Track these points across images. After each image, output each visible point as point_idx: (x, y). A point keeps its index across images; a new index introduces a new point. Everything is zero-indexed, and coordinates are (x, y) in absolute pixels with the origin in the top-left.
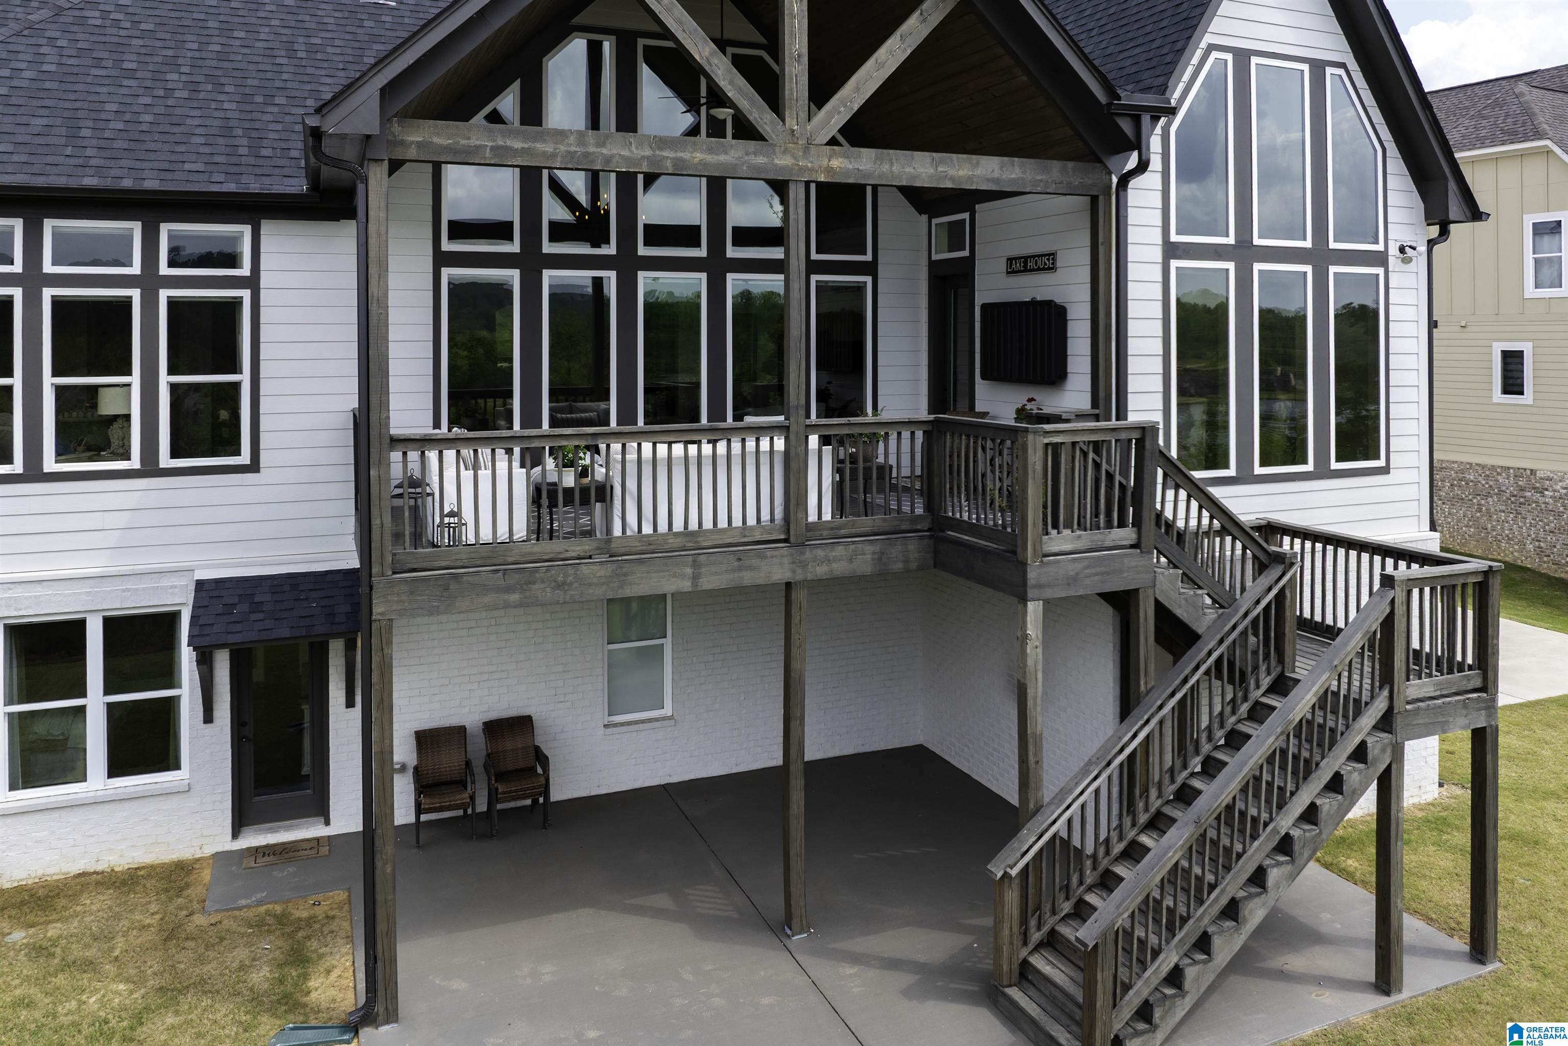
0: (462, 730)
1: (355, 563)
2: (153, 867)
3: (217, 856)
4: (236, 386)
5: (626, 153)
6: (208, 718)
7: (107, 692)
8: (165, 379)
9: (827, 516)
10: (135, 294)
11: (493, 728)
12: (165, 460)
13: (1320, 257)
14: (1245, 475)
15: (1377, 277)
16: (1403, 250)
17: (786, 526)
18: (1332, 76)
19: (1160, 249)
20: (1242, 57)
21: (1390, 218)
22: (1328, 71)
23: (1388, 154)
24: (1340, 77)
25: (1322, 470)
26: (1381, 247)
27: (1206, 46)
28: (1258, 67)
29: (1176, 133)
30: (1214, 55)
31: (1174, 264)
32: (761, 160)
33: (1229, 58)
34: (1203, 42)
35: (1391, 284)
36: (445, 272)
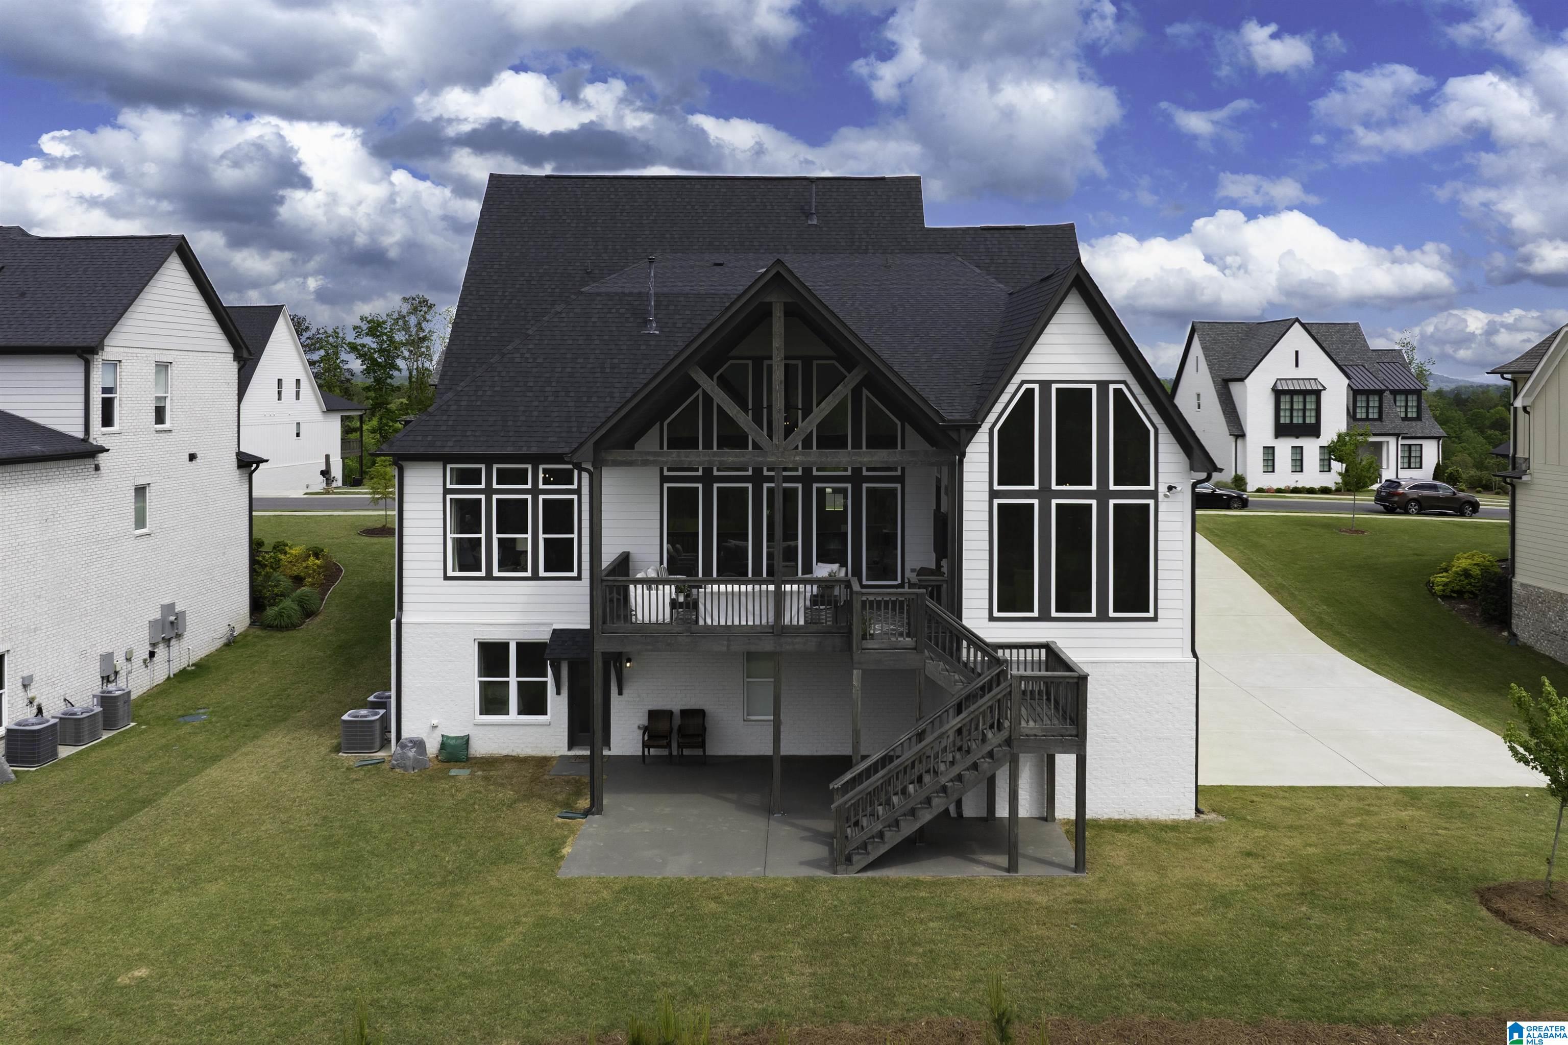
0: (671, 713)
1: (588, 627)
2: (533, 757)
3: (561, 756)
4: (572, 539)
5: (698, 459)
6: (558, 693)
7: (517, 676)
8: (541, 536)
9: (802, 622)
10: (529, 497)
11: (684, 712)
12: (542, 573)
13: (1103, 495)
14: (1044, 616)
15: (1148, 505)
16: (1170, 488)
17: (773, 626)
18: (1115, 389)
19: (987, 494)
20: (1045, 385)
21: (1160, 470)
22: (1112, 387)
23: (1160, 431)
24: (1121, 390)
25: (1102, 616)
26: (1152, 487)
27: (1019, 382)
28: (1057, 389)
29: (999, 431)
30: (1025, 386)
31: (996, 502)
32: (760, 459)
33: (1036, 387)
34: (1017, 379)
35: (1160, 509)
36: (666, 485)
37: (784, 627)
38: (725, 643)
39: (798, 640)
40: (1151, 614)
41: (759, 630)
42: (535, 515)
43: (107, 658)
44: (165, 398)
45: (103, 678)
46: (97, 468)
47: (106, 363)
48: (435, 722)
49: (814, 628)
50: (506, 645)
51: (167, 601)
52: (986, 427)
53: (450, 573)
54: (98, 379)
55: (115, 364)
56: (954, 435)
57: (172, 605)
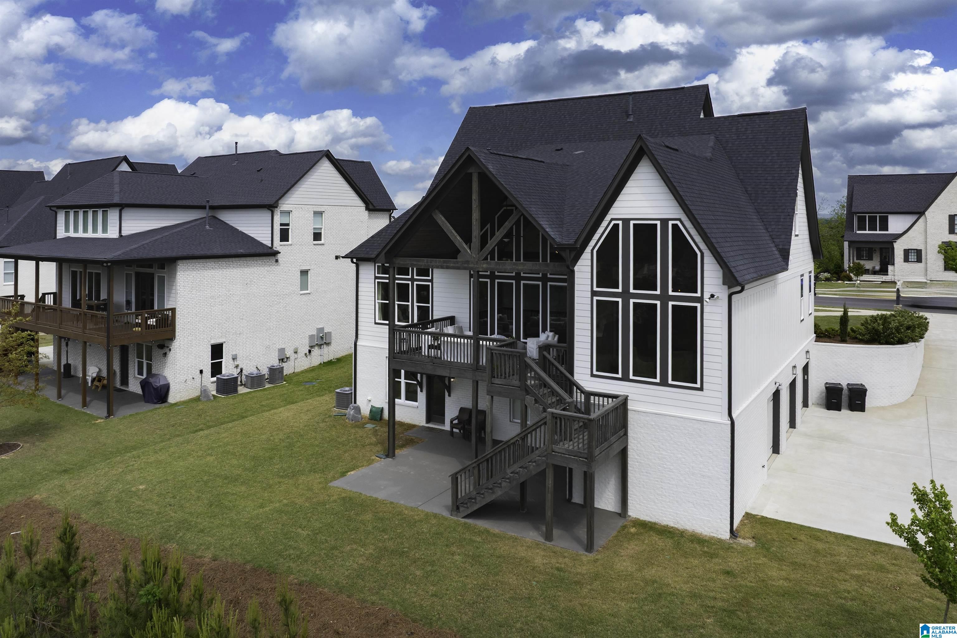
2: (410, 424)
3: (422, 426)
6: (422, 391)
7: (405, 379)
8: (415, 304)
10: (410, 283)
13: (664, 298)
14: (625, 378)
15: (696, 307)
16: (712, 296)
17: (473, 365)
18: (673, 225)
19: (590, 293)
20: (626, 221)
21: (705, 283)
22: (671, 223)
23: (705, 255)
24: (677, 225)
25: (664, 383)
26: (699, 295)
27: (610, 219)
28: (634, 225)
29: (597, 251)
30: (614, 222)
31: (595, 298)
32: (466, 265)
33: (620, 223)
34: (608, 218)
35: (705, 310)
37: (479, 366)
39: (485, 374)
40: (698, 385)
41: (466, 366)
42: (413, 293)
43: (282, 351)
44: (321, 228)
45: (279, 360)
46: (277, 261)
47: (282, 212)
48: (369, 398)
51: (320, 326)
52: (588, 249)
53: (377, 321)
54: (278, 219)
55: (289, 213)
56: (563, 254)
57: (323, 329)
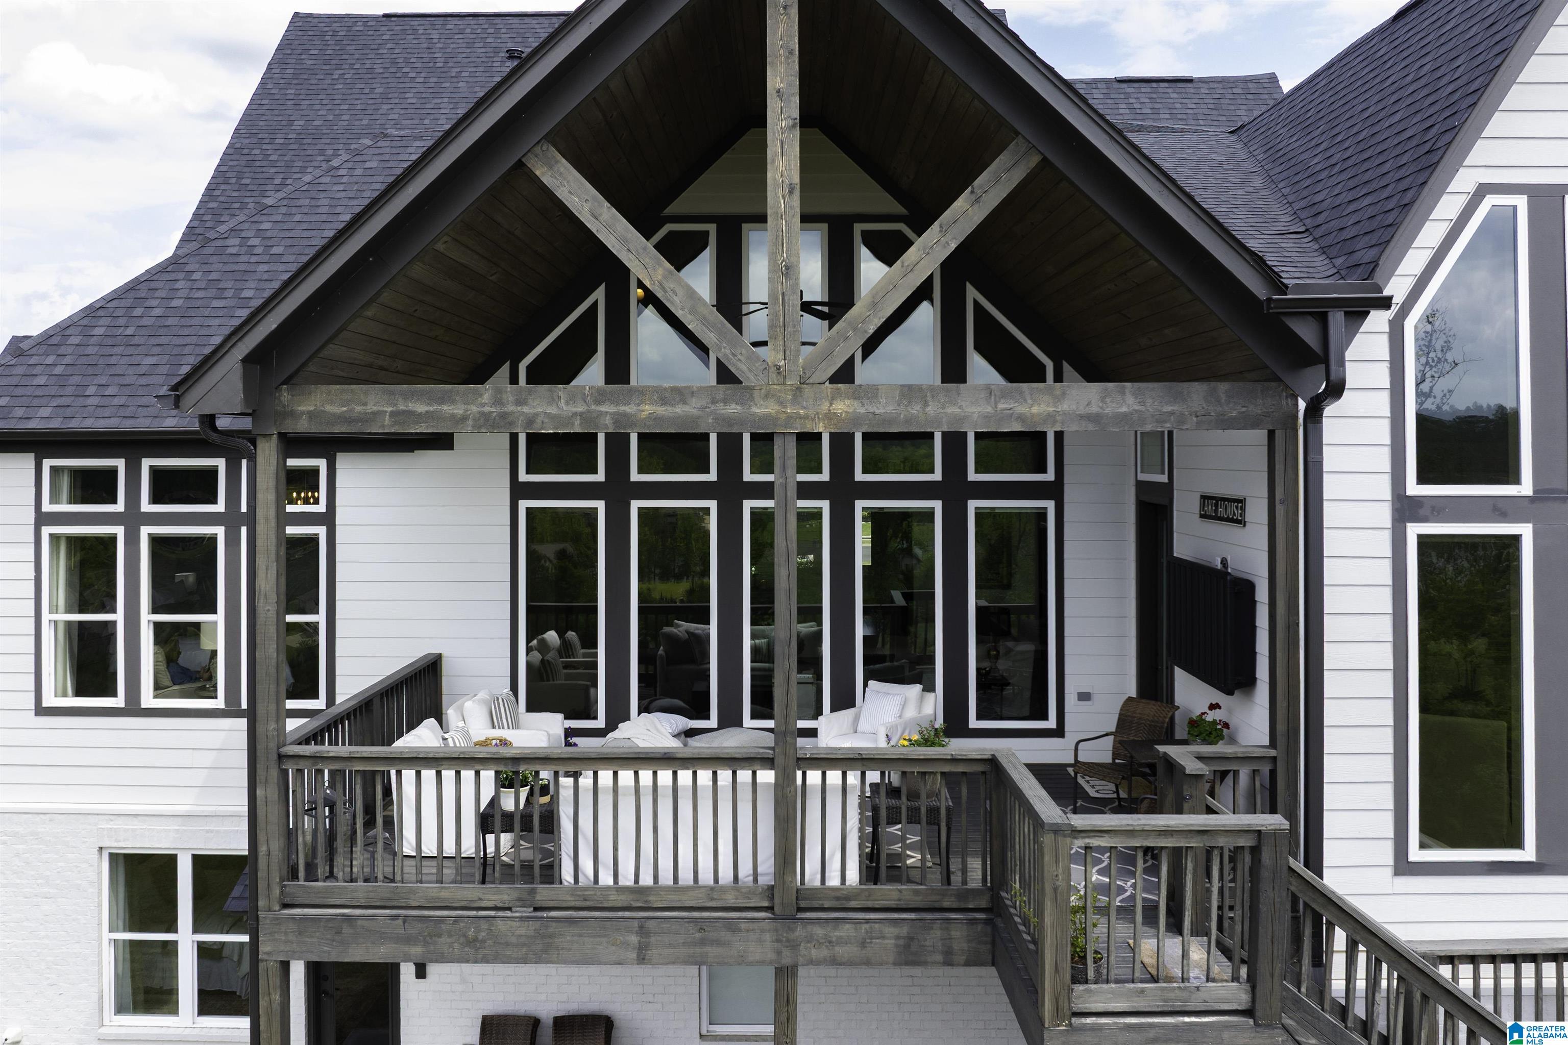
4: (315, 626)
7: (196, 930)
9: (854, 878)
10: (219, 531)
17: (770, 890)
19: (1388, 507)
20: (1547, 199)
27: (1471, 188)
29: (1418, 327)
30: (1490, 201)
31: (1414, 530)
32: (733, 409)
33: (1522, 205)
34: (1466, 179)
36: (523, 505)
37: (802, 893)
38: (634, 939)
39: (847, 930)
41: (731, 900)
42: (232, 573)
48: (13, 1033)
49: (888, 892)
50: (171, 860)
52: (1385, 313)
53: (50, 700)
56: (1306, 332)
